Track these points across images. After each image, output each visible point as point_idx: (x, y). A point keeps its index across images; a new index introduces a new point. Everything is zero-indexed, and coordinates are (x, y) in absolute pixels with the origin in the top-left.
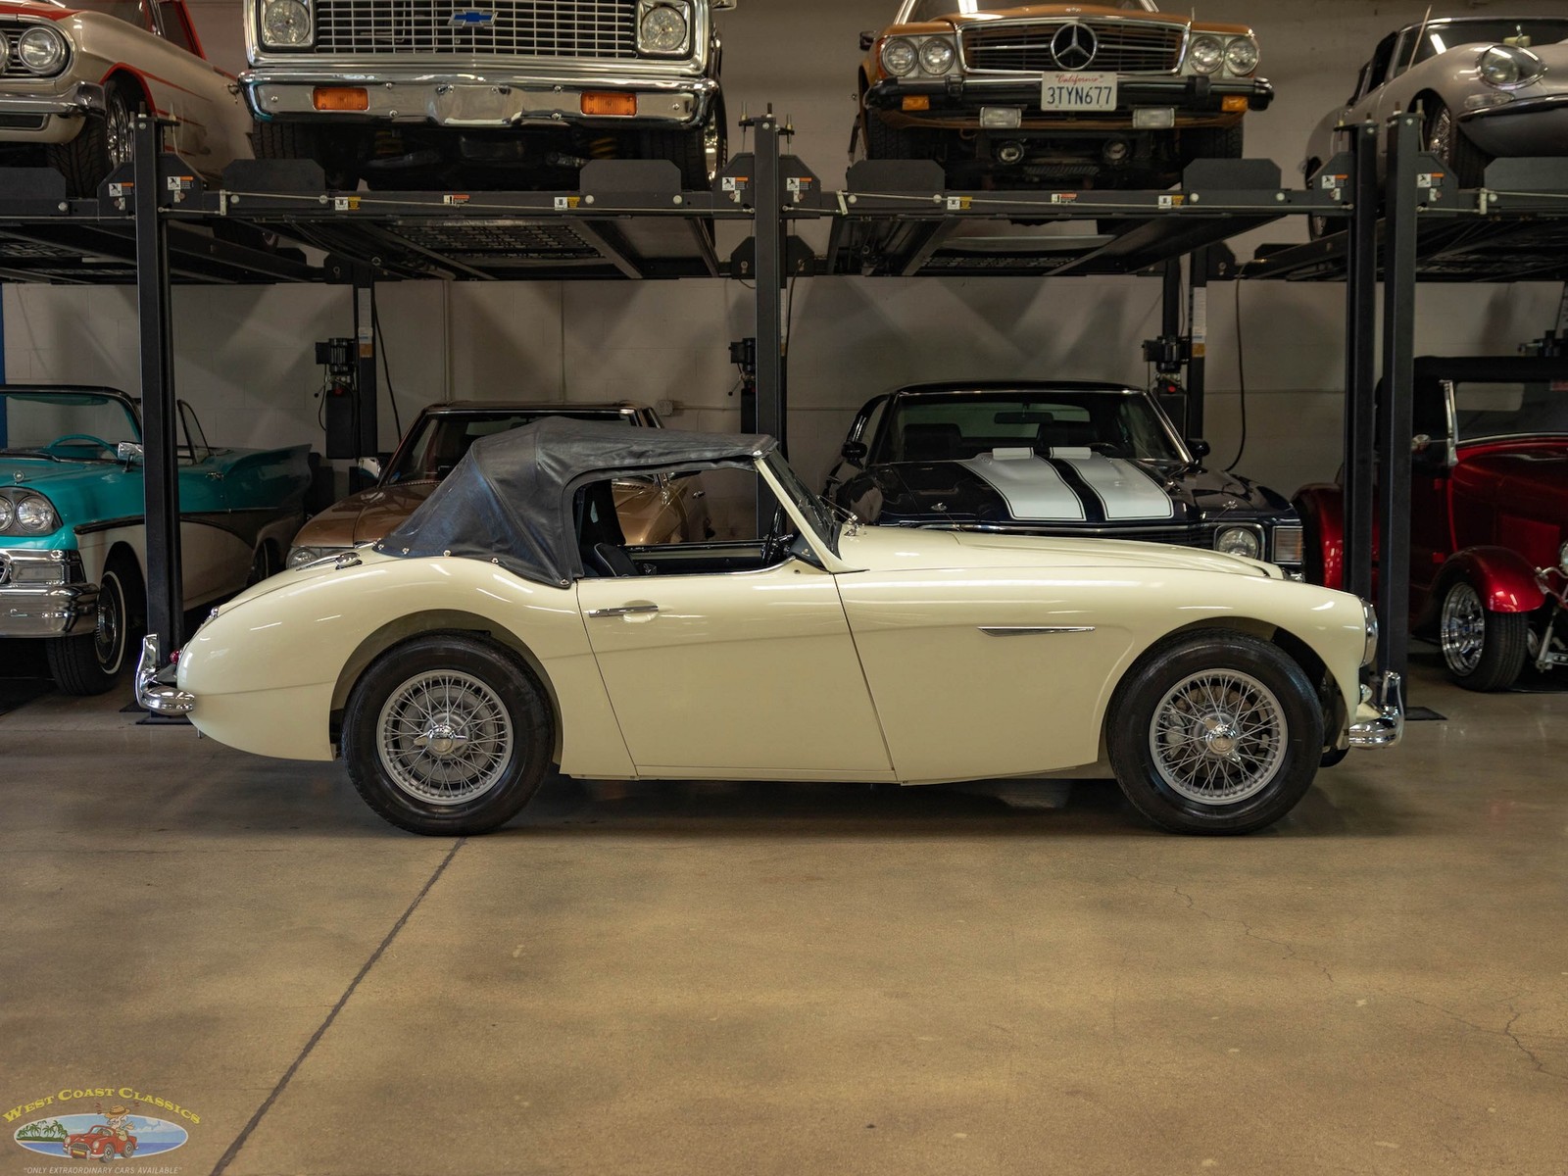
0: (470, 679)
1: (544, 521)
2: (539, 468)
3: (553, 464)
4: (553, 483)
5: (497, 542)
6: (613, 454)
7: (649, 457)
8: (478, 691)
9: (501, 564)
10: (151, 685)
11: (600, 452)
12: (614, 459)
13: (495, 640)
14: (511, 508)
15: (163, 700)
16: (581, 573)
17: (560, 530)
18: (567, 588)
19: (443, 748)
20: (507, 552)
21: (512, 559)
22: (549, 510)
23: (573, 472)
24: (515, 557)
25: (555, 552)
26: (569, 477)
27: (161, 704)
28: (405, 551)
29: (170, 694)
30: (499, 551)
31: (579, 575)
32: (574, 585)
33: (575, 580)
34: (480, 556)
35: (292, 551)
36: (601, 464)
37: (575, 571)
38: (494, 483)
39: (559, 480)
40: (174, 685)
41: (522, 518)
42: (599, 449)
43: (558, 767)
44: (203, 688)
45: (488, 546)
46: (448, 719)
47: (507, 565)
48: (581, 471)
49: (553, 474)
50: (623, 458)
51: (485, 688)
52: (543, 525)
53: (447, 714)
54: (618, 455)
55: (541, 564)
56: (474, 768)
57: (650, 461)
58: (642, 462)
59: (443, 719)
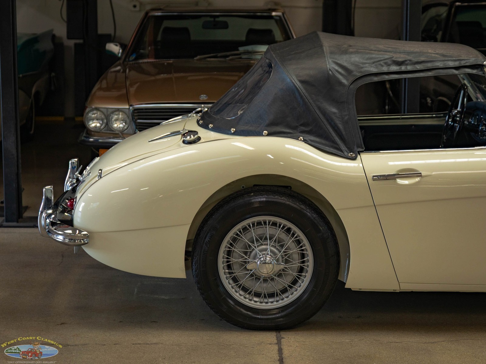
0: (284, 222)
1: (334, 110)
2: (330, 73)
3: (340, 70)
4: (341, 83)
5: (301, 125)
6: (382, 63)
7: (407, 65)
8: (289, 230)
9: (305, 141)
10: (53, 224)
11: (372, 61)
12: (382, 66)
13: (295, 192)
14: (311, 101)
15: (65, 235)
16: (362, 148)
17: (346, 118)
18: (354, 159)
19: (266, 271)
20: (309, 133)
21: (312, 138)
22: (337, 102)
23: (354, 75)
24: (315, 136)
25: (344, 133)
26: (352, 79)
27: (64, 239)
28: (233, 130)
29: (70, 232)
30: (303, 132)
31: (361, 150)
32: (359, 156)
33: (359, 153)
34: (289, 135)
35: (87, 110)
36: (374, 70)
37: (358, 147)
38: (298, 83)
39: (344, 81)
40: (69, 223)
41: (319, 108)
42: (371, 58)
43: (345, 284)
44: (95, 227)
45: (295, 128)
46: (269, 249)
47: (310, 142)
48: (359, 75)
49: (340, 77)
50: (389, 65)
51: (294, 228)
52: (334, 113)
53: (268, 247)
54: (386, 63)
55: (334, 142)
56: (285, 283)
57: (409, 68)
58: (403, 68)
59: (266, 250)
